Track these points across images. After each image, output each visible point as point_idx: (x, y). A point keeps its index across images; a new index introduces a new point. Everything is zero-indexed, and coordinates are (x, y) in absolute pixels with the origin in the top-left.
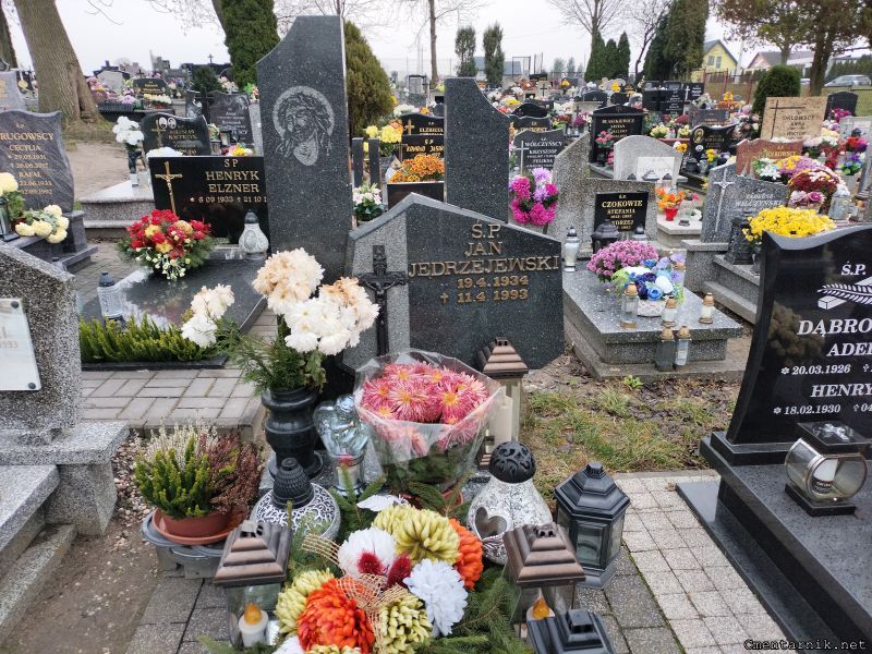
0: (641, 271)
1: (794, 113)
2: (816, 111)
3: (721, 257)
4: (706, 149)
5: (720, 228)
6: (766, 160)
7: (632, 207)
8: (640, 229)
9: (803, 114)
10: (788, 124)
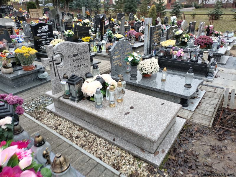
0: (16, 39)
1: (36, 12)
2: (40, 12)
3: (30, 38)
4: (20, 21)
5: (28, 33)
6: (33, 22)
7: (10, 31)
8: (13, 34)
9: (38, 13)
10: (36, 15)
